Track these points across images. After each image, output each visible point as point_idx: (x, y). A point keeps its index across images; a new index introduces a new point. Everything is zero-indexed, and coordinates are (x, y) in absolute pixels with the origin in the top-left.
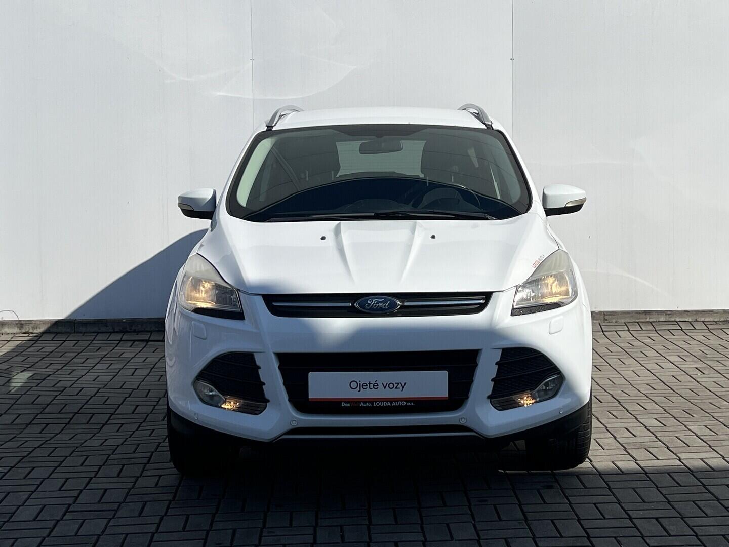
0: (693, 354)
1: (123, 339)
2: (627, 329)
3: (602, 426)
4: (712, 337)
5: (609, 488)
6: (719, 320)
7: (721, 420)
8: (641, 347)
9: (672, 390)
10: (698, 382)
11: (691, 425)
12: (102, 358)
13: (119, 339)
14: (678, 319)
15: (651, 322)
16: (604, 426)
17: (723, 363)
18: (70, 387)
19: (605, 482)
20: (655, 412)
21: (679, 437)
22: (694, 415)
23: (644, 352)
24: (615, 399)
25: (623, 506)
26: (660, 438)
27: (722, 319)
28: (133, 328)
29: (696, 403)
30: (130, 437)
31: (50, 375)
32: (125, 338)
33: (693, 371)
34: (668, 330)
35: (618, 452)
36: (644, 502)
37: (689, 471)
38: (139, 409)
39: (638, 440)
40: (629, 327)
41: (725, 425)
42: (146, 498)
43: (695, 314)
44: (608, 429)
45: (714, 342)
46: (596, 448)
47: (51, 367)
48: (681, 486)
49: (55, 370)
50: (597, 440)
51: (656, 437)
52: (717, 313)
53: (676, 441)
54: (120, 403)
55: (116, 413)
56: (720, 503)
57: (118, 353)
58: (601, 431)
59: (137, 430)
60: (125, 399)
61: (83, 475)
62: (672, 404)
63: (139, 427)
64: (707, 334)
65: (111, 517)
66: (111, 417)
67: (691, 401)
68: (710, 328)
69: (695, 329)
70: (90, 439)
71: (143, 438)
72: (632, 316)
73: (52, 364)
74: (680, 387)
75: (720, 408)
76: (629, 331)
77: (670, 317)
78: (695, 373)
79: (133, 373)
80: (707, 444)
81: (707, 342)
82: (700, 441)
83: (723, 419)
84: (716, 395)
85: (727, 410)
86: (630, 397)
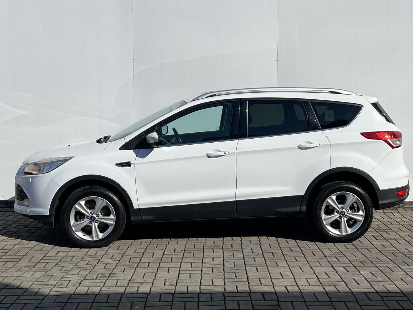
0: (373, 227)
3: (312, 271)
4: (386, 217)
7: (380, 269)
9: (357, 249)
10: (372, 244)
11: (363, 271)
16: (313, 270)
17: (389, 233)
19: (307, 306)
20: (344, 262)
21: (355, 279)
22: (366, 266)
24: (323, 254)
26: (343, 279)
29: (368, 257)
30: (49, 271)
33: (371, 238)
35: (318, 287)
37: (356, 300)
39: (332, 280)
41: (382, 272)
44: (315, 273)
45: (386, 220)
46: (306, 285)
49: (19, 230)
50: (308, 279)
51: (342, 278)
53: (352, 281)
54: (49, 250)
55: (46, 256)
58: (311, 274)
60: (53, 247)
61: (16, 294)
62: (355, 258)
64: (383, 215)
66: (42, 258)
67: (366, 256)
68: (385, 211)
69: (377, 212)
70: (27, 272)
71: (55, 272)
73: (19, 225)
74: (362, 247)
75: (381, 261)
78: (372, 239)
80: (370, 283)
81: (382, 220)
82: (366, 281)
83: (382, 268)
84: (381, 253)
85: (385, 262)
86: (332, 253)
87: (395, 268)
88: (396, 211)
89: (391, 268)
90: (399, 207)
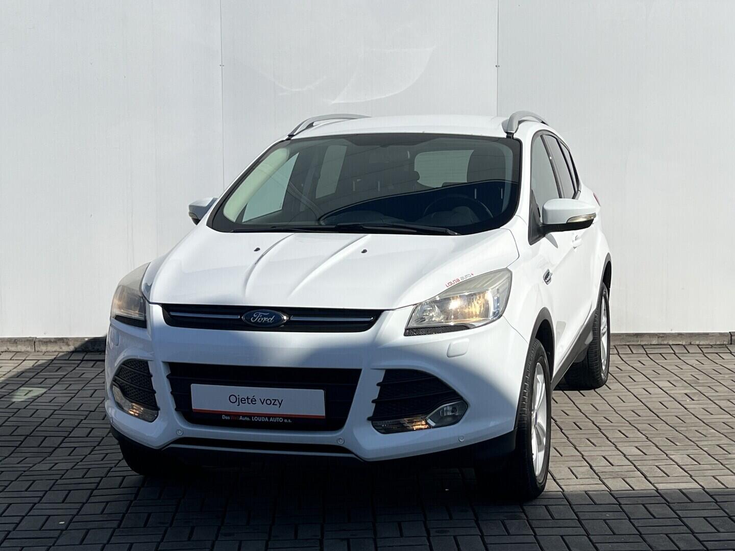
0: (684, 379)
1: (85, 359)
2: (616, 352)
3: (579, 454)
4: (706, 362)
5: (579, 520)
6: (714, 343)
7: (705, 449)
8: (630, 372)
9: (658, 416)
10: (686, 408)
11: (673, 453)
12: (62, 378)
13: (81, 359)
14: (671, 343)
15: (642, 346)
16: (581, 453)
17: (714, 388)
18: (24, 408)
19: (575, 513)
20: (636, 439)
21: (660, 466)
22: (678, 444)
23: (632, 376)
24: (596, 425)
25: (591, 538)
26: (638, 467)
27: (718, 343)
28: (96, 348)
29: (681, 430)
30: (81, 461)
31: (5, 395)
32: (87, 357)
33: (682, 397)
34: (660, 354)
35: (592, 481)
36: (614, 534)
37: (665, 502)
38: (94, 433)
39: (616, 469)
40: (619, 350)
41: (709, 455)
42: (90, 526)
43: (689, 337)
44: (584, 457)
45: (708, 366)
46: (570, 477)
47: (7, 387)
48: (655, 518)
49: (11, 391)
50: (572, 468)
51: (635, 466)
52: (713, 336)
53: (656, 470)
54: (74, 426)
55: (70, 436)
56: (694, 536)
57: (78, 373)
58: (577, 459)
59: (89, 454)
60: (81, 421)
61: (27, 500)
62: (655, 432)
63: (92, 451)
64: (701, 358)
65: (51, 544)
66: (64, 439)
67: (677, 428)
68: (704, 352)
69: (689, 352)
70: (39, 463)
71: (93, 463)
72: (623, 339)
73: (8, 384)
74: (666, 414)
75: (706, 436)
76: (618, 354)
77: (663, 340)
78: (684, 399)
79: (92, 395)
80: (688, 474)
81: (700, 367)
82: (681, 470)
83: (707, 448)
84: (704, 422)
85: (713, 438)
86: (611, 424)
87: (732, 448)
88: (725, 350)
89: (724, 448)
90: (731, 344)
